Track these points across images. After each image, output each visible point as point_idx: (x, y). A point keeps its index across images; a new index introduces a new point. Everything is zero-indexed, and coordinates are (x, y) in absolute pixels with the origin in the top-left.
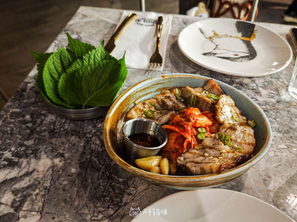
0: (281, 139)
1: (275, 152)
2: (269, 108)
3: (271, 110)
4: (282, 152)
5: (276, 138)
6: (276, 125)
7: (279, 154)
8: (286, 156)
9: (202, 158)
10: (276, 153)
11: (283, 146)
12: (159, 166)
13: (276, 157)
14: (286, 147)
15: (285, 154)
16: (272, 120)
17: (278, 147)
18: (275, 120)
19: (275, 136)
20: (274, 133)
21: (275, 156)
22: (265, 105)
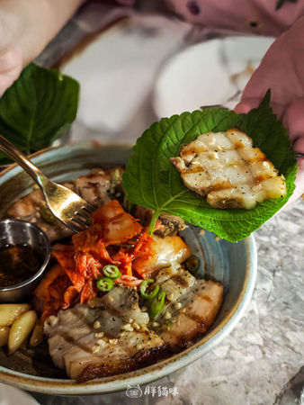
0: (261, 320)
1: (231, 348)
2: (274, 243)
3: (276, 249)
4: (246, 354)
5: (251, 316)
6: (268, 286)
7: (237, 354)
8: (250, 364)
9: (85, 330)
10: (232, 352)
11: (255, 338)
12: (10, 326)
13: (227, 362)
14: (261, 343)
15: (249, 358)
16: (266, 271)
17: (244, 339)
18: (271, 274)
19: (252, 312)
20: (254, 303)
21: (226, 358)
22: (269, 236)
